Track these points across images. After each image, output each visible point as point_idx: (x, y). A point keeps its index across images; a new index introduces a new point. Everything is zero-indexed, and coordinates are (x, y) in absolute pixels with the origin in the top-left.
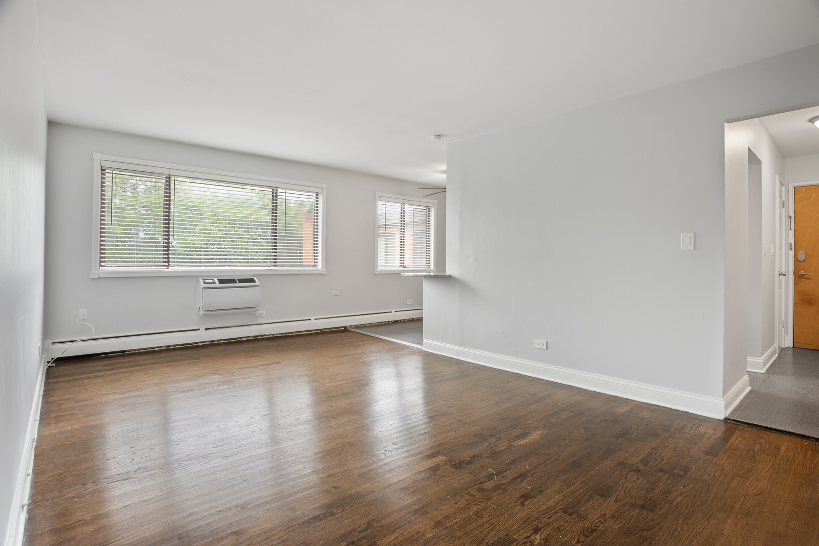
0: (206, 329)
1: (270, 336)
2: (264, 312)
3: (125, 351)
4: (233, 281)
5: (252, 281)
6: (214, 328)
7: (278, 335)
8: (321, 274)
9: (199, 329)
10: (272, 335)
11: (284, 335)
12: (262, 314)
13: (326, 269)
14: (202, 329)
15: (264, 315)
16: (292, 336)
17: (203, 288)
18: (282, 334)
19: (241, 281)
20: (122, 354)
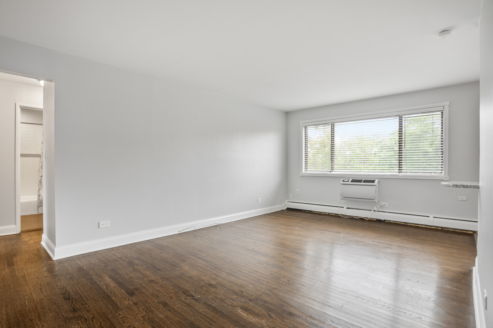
0: (347, 208)
1: (391, 222)
2: (387, 204)
3: (312, 211)
4: (360, 181)
5: (373, 181)
6: (353, 209)
7: (398, 223)
8: (443, 180)
9: (343, 207)
10: (393, 221)
11: (403, 223)
12: (385, 205)
13: (448, 176)
14: (345, 208)
15: (387, 206)
16: (411, 226)
17: (341, 184)
18: (402, 222)
19: (365, 181)
20: (310, 212)
